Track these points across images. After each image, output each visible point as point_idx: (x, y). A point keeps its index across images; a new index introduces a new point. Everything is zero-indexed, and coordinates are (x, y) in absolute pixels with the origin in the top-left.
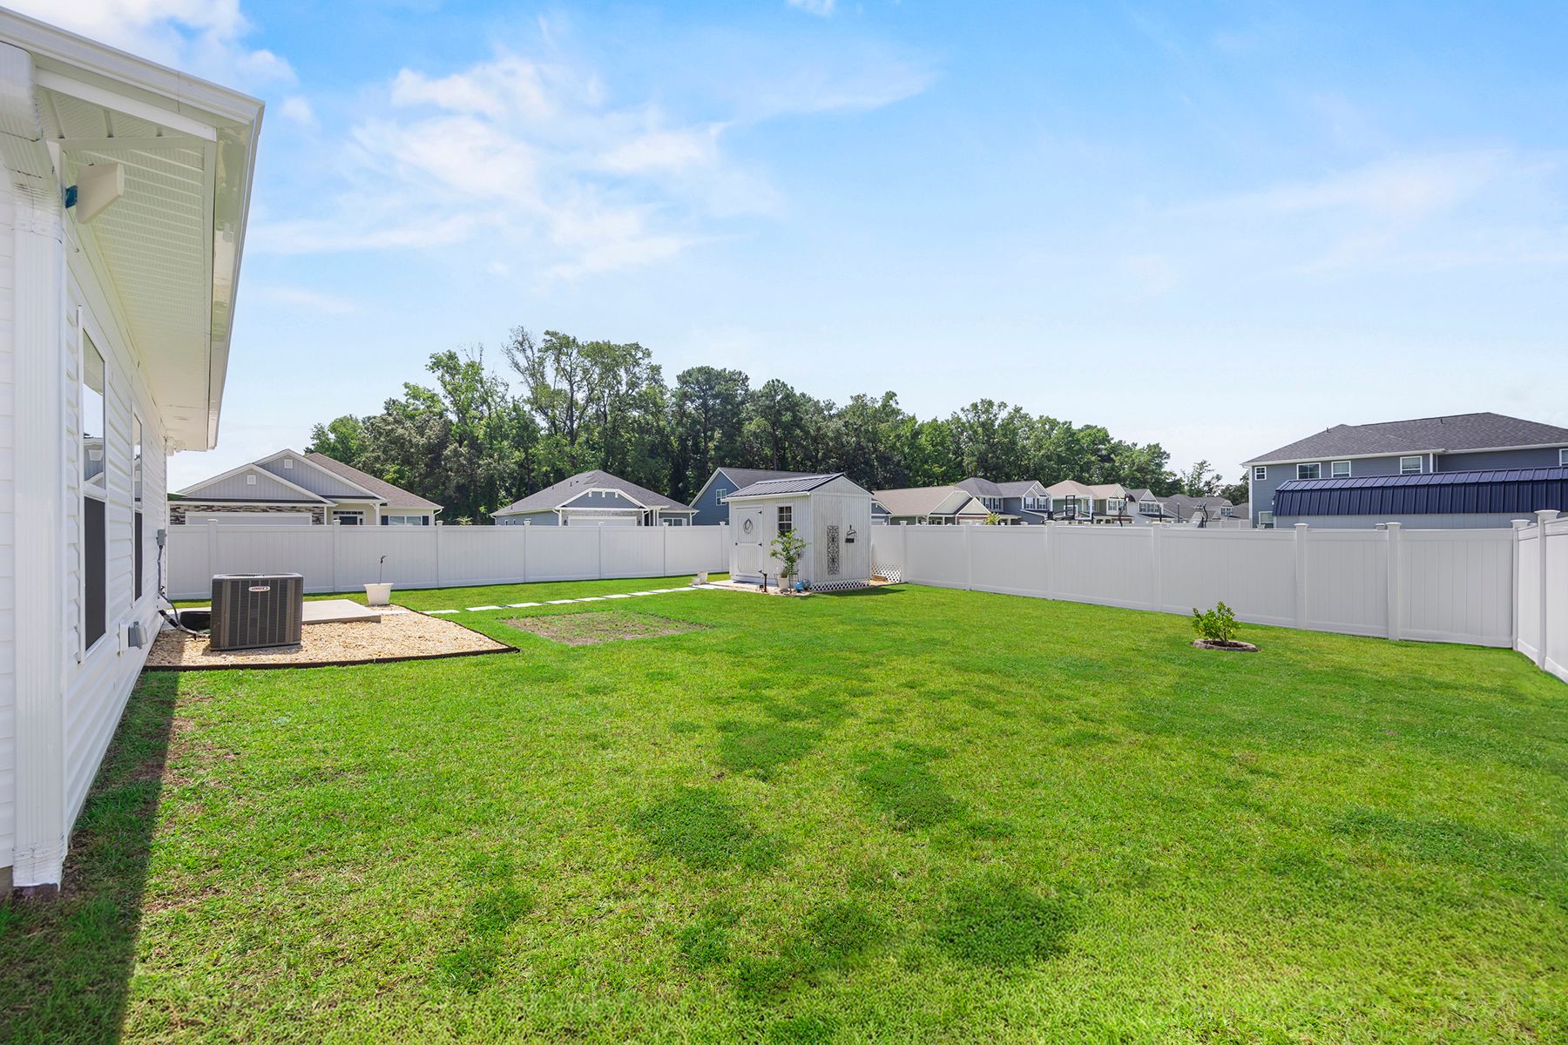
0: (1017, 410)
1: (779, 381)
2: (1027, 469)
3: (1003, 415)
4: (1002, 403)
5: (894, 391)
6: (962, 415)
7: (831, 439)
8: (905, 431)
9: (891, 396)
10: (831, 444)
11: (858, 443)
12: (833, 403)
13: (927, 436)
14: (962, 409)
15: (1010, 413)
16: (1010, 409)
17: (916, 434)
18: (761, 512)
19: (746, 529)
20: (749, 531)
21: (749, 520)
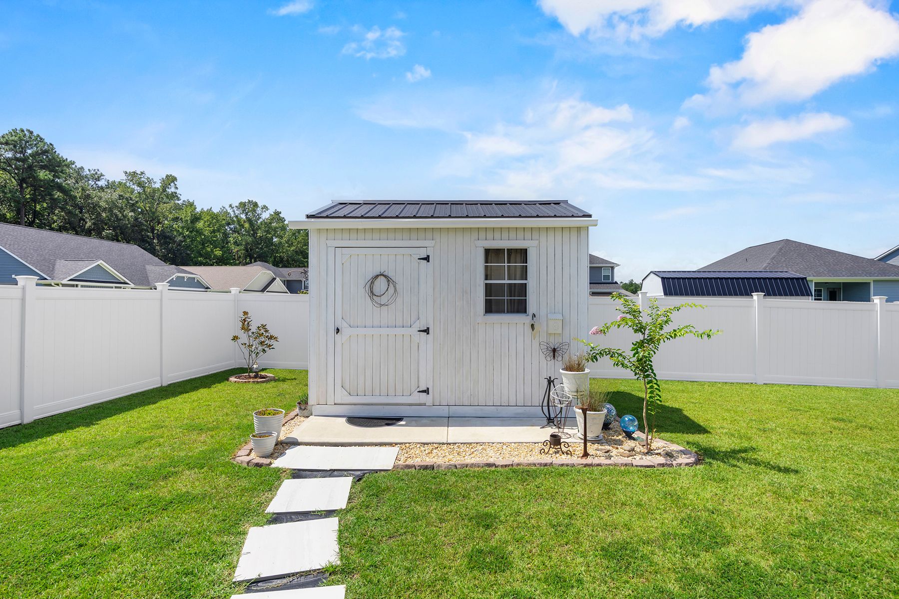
0: (277, 213)
1: (31, 133)
2: (281, 259)
3: (265, 216)
4: (265, 206)
5: (176, 176)
6: (230, 210)
7: (105, 210)
8: (186, 215)
9: (170, 180)
10: (104, 215)
11: (136, 219)
12: (102, 175)
13: (205, 222)
14: (230, 206)
15: (271, 215)
16: (271, 211)
17: (196, 218)
18: (427, 259)
19: (375, 295)
20: (384, 300)
21: (383, 275)
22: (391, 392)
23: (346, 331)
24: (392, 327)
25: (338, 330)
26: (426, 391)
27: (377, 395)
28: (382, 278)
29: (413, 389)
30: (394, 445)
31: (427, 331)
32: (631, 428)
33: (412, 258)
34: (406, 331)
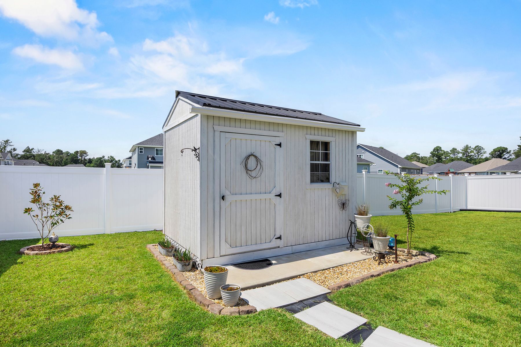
18: (280, 145)
19: (249, 170)
20: (253, 174)
21: (254, 155)
22: (259, 241)
23: (228, 198)
24: (258, 193)
25: (223, 198)
26: (280, 238)
27: (250, 245)
28: (252, 157)
29: (272, 237)
30: (298, 277)
31: (280, 195)
32: (392, 244)
33: (271, 143)
34: (267, 196)
